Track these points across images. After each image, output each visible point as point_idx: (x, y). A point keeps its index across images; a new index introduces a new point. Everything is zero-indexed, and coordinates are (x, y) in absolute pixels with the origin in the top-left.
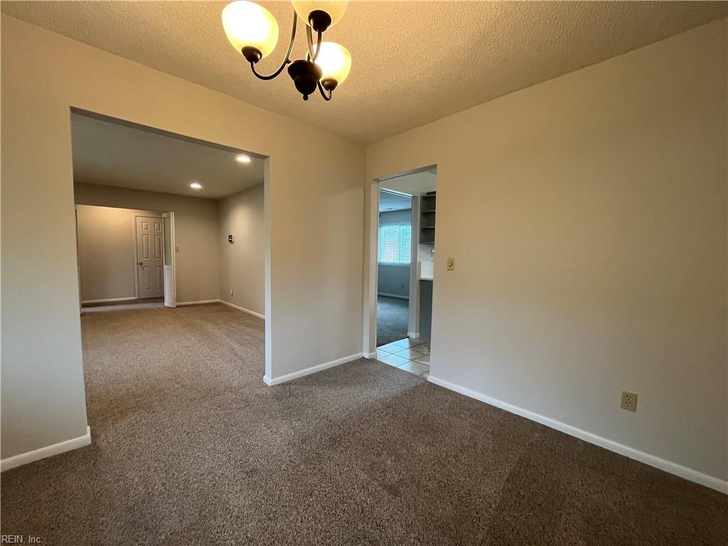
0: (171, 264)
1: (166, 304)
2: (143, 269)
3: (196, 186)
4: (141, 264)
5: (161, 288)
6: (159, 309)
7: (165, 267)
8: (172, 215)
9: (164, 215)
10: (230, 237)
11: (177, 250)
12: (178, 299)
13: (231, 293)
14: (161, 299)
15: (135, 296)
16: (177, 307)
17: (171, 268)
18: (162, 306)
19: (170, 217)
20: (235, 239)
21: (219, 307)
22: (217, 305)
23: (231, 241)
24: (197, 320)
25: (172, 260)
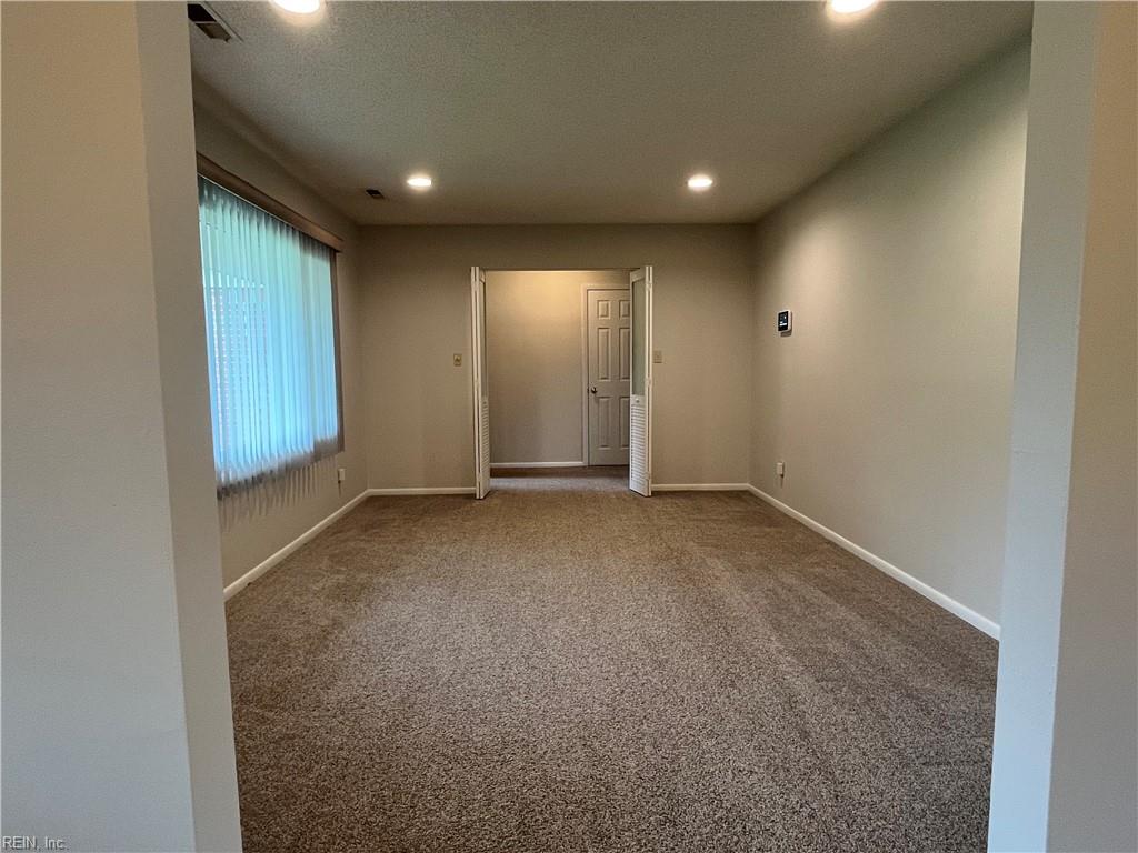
0: (643, 394)
1: (633, 485)
2: (598, 402)
3: (700, 183)
4: (594, 392)
5: (625, 446)
6: (619, 495)
7: (633, 399)
8: (649, 271)
9: (634, 277)
10: (783, 316)
11: (657, 359)
12: (655, 478)
13: (780, 472)
14: (621, 470)
15: (582, 460)
16: (656, 494)
17: (644, 401)
18: (625, 488)
19: (644, 279)
20: (794, 324)
21: (747, 508)
22: (744, 501)
23: (786, 327)
24: (692, 543)
25: (647, 383)
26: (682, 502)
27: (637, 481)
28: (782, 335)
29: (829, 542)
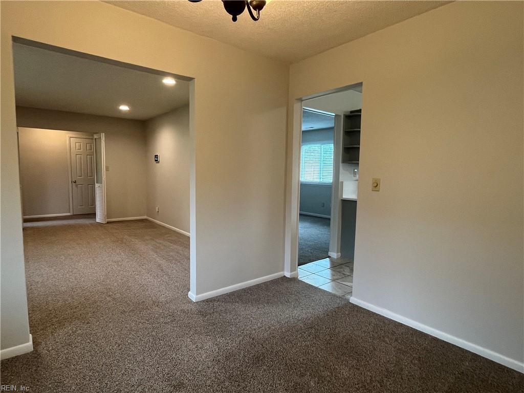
0: (101, 183)
2: (77, 187)
3: (124, 108)
4: (75, 182)
6: (92, 224)
7: (97, 185)
8: (103, 135)
9: (95, 136)
10: (156, 156)
11: (107, 169)
12: (108, 216)
13: (157, 210)
14: (93, 215)
15: (69, 212)
16: (108, 223)
17: (102, 186)
18: (94, 222)
19: (101, 138)
20: (160, 159)
21: (146, 224)
22: (144, 222)
23: (157, 160)
24: (126, 236)
25: (103, 179)
26: (120, 224)
27: (99, 219)
28: (156, 163)
29: (174, 231)
